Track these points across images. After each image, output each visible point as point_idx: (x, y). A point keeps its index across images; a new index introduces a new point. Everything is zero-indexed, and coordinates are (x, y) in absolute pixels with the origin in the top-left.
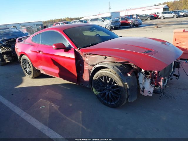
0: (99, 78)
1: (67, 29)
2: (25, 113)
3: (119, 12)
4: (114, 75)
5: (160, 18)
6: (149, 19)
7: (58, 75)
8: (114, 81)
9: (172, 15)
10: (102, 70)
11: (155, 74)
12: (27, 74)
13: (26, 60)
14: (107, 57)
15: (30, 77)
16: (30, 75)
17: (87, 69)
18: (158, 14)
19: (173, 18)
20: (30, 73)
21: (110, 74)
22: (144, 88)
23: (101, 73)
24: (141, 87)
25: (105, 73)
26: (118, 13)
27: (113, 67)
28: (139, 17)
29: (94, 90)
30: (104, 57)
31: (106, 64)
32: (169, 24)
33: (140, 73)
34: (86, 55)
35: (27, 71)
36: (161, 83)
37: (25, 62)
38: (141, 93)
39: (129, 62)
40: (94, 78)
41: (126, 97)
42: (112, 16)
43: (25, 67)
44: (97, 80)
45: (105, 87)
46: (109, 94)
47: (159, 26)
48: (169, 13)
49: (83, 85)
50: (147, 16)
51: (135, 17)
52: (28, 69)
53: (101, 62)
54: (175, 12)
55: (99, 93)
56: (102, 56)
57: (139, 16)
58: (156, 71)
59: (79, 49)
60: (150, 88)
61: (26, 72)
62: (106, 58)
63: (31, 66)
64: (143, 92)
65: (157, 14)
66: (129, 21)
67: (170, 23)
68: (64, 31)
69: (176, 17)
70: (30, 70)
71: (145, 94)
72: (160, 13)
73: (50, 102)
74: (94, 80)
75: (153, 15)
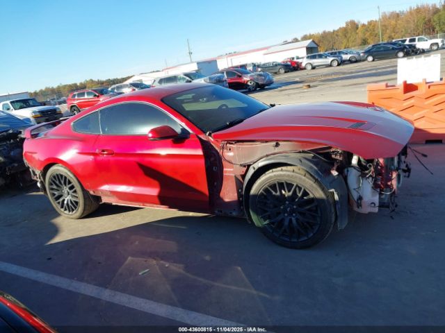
0: (266, 190)
1: (166, 97)
2: (108, 290)
3: (216, 61)
4: (303, 177)
5: (305, 69)
6: (282, 71)
7: (157, 200)
8: (304, 190)
9: (329, 60)
10: (271, 171)
11: (379, 167)
12: (65, 210)
13: (62, 176)
14: (280, 143)
15: (74, 216)
16: (73, 210)
17: (232, 175)
18: (300, 61)
19: (330, 65)
20: (72, 206)
21: (292, 176)
22: (360, 198)
23: (271, 177)
24: (355, 195)
25: (281, 175)
26: (213, 63)
27: (301, 161)
28: (259, 69)
29: (254, 217)
30: (274, 143)
31: (282, 156)
32: (328, 80)
33: (349, 169)
34: (228, 145)
35: (65, 202)
36: (394, 183)
37: (57, 182)
38: (356, 209)
39: (330, 148)
40: (253, 191)
41: (333, 219)
42: (202, 71)
43: (57, 193)
44: (262, 194)
45: (282, 207)
46: (291, 220)
47: (311, 84)
48: (320, 56)
49: (221, 212)
50: (276, 65)
51: (250, 68)
52: (67, 198)
53: (267, 156)
54: (332, 54)
55: (267, 222)
56: (267, 142)
57: (259, 66)
58: (381, 161)
59: (210, 135)
60: (373, 196)
61: (62, 207)
62: (277, 145)
63: (78, 188)
64: (359, 205)
65: (295, 60)
66: (246, 78)
67: (330, 78)
68: (162, 100)
69: (335, 63)
70: (73, 199)
71: (366, 209)
72: (303, 58)
73: (155, 259)
74: (255, 196)
75: (289, 63)
